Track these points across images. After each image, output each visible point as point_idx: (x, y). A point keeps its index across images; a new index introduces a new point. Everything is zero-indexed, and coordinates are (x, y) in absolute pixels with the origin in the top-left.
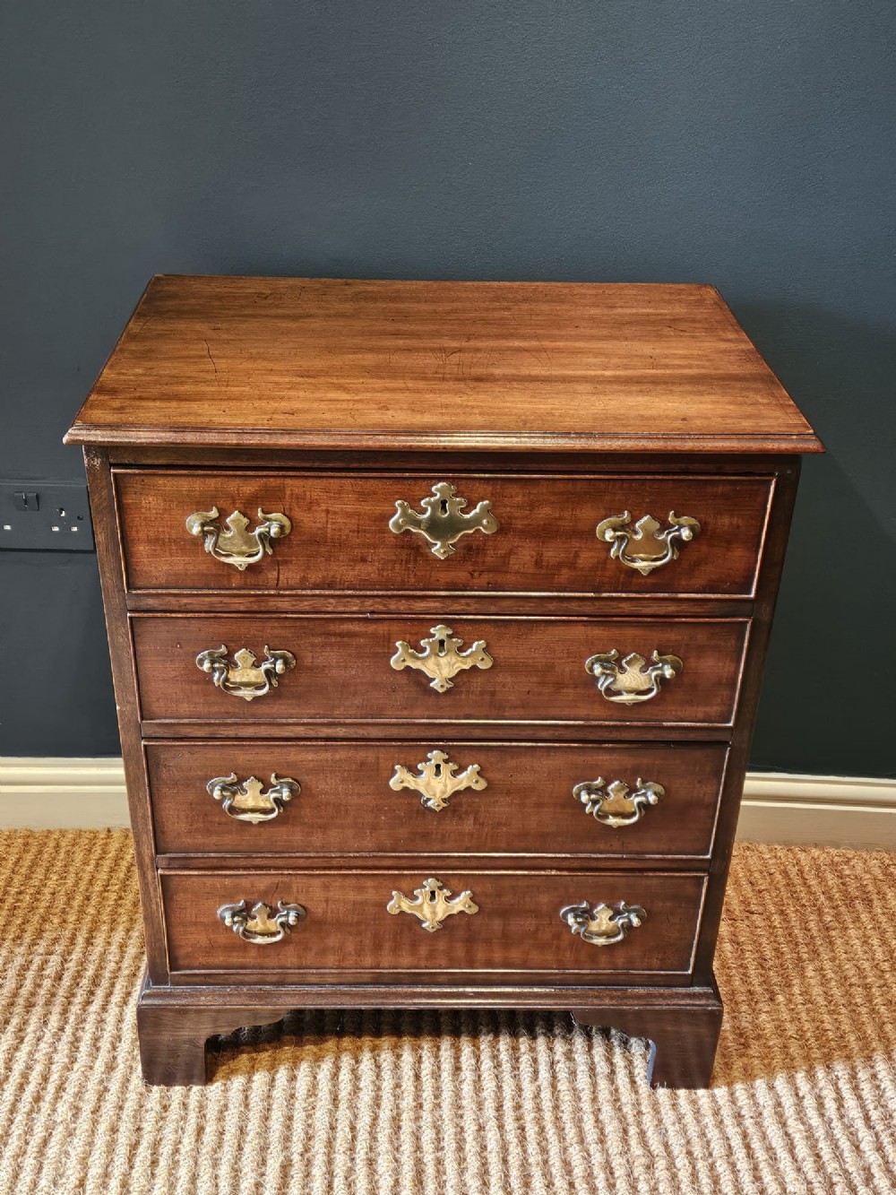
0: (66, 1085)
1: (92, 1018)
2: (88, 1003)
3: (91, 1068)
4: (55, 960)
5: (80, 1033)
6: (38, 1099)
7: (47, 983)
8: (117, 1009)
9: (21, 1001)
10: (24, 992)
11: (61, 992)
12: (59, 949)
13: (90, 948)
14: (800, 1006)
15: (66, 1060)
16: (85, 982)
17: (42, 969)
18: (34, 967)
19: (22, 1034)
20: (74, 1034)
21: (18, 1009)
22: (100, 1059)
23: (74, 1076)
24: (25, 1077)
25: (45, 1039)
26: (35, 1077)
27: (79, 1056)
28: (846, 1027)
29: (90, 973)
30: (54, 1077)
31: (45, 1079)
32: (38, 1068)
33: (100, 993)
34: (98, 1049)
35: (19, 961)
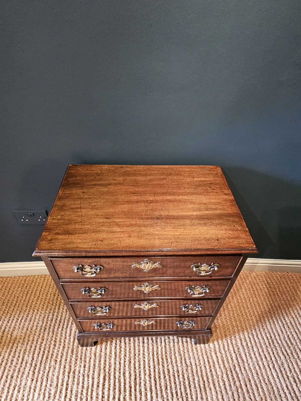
0: (53, 354)
1: (59, 333)
2: (59, 328)
3: (59, 348)
4: (51, 315)
5: (57, 337)
6: (47, 358)
7: (49, 322)
8: (65, 330)
9: (43, 328)
10: (44, 325)
11: (52, 325)
12: (52, 311)
13: (59, 311)
14: (219, 318)
15: (54, 346)
16: (58, 322)
17: (48, 317)
18: (46, 317)
19: (43, 338)
20: (55, 338)
21: (42, 331)
22: (61, 345)
23: (56, 351)
24: (44, 352)
25: (48, 340)
26: (46, 352)
27: (56, 344)
28: (229, 323)
29: (59, 319)
30: (51, 351)
31: (49, 352)
32: (47, 349)
33: (61, 325)
34: (61, 342)
35: (43, 315)
